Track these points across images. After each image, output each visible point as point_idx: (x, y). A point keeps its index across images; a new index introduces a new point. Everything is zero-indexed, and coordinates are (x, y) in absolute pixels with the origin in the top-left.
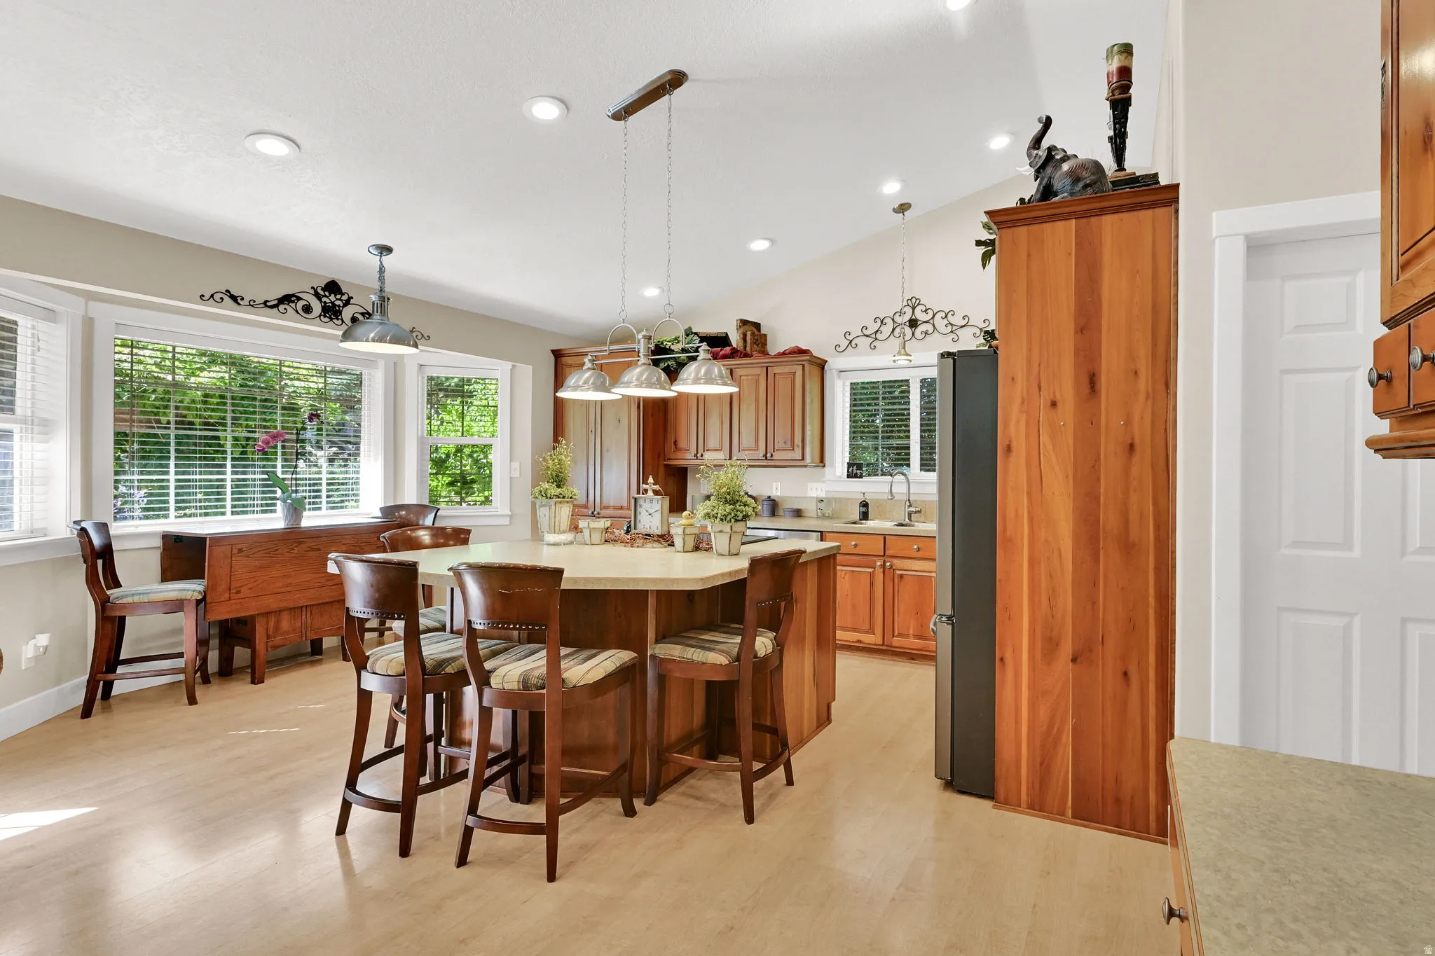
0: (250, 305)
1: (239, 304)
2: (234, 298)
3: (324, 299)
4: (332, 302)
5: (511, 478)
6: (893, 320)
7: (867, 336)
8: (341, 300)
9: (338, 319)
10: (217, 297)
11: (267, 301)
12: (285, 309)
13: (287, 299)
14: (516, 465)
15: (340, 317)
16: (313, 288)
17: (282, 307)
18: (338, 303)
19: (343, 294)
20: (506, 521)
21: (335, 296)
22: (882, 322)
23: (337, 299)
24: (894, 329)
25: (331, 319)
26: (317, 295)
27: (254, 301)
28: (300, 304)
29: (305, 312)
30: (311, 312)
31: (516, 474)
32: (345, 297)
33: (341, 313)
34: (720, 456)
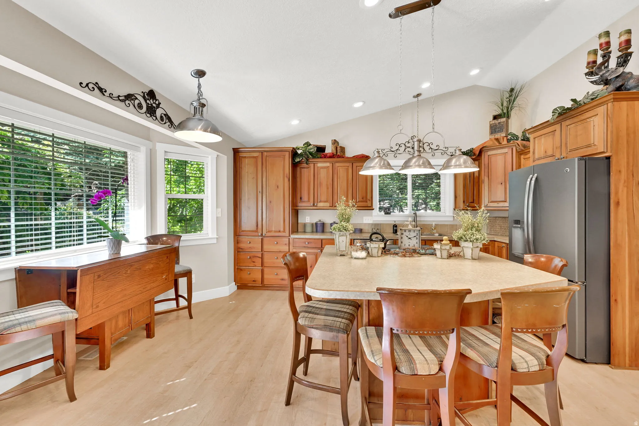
0: (110, 97)
1: (104, 95)
2: (101, 89)
3: (148, 101)
4: (151, 104)
5: (217, 217)
6: (405, 145)
7: (393, 151)
8: (156, 104)
9: (154, 116)
10: (91, 86)
11: (119, 96)
12: (129, 104)
13: (129, 97)
14: (219, 210)
15: (155, 115)
16: (142, 92)
17: (127, 102)
18: (154, 105)
19: (156, 100)
20: (215, 241)
21: (153, 100)
22: (400, 146)
23: (154, 103)
24: (405, 149)
25: (151, 116)
26: (144, 97)
27: (112, 95)
28: (137, 102)
29: (139, 108)
30: (142, 108)
31: (220, 215)
32: (157, 102)
33: (155, 111)
34: (327, 204)
